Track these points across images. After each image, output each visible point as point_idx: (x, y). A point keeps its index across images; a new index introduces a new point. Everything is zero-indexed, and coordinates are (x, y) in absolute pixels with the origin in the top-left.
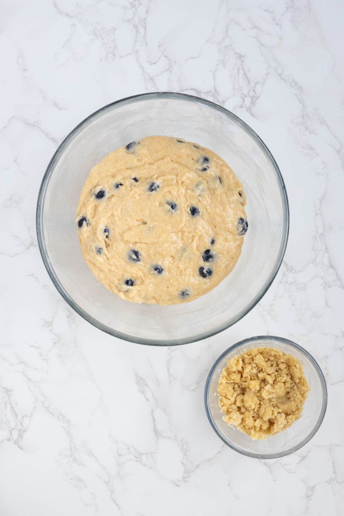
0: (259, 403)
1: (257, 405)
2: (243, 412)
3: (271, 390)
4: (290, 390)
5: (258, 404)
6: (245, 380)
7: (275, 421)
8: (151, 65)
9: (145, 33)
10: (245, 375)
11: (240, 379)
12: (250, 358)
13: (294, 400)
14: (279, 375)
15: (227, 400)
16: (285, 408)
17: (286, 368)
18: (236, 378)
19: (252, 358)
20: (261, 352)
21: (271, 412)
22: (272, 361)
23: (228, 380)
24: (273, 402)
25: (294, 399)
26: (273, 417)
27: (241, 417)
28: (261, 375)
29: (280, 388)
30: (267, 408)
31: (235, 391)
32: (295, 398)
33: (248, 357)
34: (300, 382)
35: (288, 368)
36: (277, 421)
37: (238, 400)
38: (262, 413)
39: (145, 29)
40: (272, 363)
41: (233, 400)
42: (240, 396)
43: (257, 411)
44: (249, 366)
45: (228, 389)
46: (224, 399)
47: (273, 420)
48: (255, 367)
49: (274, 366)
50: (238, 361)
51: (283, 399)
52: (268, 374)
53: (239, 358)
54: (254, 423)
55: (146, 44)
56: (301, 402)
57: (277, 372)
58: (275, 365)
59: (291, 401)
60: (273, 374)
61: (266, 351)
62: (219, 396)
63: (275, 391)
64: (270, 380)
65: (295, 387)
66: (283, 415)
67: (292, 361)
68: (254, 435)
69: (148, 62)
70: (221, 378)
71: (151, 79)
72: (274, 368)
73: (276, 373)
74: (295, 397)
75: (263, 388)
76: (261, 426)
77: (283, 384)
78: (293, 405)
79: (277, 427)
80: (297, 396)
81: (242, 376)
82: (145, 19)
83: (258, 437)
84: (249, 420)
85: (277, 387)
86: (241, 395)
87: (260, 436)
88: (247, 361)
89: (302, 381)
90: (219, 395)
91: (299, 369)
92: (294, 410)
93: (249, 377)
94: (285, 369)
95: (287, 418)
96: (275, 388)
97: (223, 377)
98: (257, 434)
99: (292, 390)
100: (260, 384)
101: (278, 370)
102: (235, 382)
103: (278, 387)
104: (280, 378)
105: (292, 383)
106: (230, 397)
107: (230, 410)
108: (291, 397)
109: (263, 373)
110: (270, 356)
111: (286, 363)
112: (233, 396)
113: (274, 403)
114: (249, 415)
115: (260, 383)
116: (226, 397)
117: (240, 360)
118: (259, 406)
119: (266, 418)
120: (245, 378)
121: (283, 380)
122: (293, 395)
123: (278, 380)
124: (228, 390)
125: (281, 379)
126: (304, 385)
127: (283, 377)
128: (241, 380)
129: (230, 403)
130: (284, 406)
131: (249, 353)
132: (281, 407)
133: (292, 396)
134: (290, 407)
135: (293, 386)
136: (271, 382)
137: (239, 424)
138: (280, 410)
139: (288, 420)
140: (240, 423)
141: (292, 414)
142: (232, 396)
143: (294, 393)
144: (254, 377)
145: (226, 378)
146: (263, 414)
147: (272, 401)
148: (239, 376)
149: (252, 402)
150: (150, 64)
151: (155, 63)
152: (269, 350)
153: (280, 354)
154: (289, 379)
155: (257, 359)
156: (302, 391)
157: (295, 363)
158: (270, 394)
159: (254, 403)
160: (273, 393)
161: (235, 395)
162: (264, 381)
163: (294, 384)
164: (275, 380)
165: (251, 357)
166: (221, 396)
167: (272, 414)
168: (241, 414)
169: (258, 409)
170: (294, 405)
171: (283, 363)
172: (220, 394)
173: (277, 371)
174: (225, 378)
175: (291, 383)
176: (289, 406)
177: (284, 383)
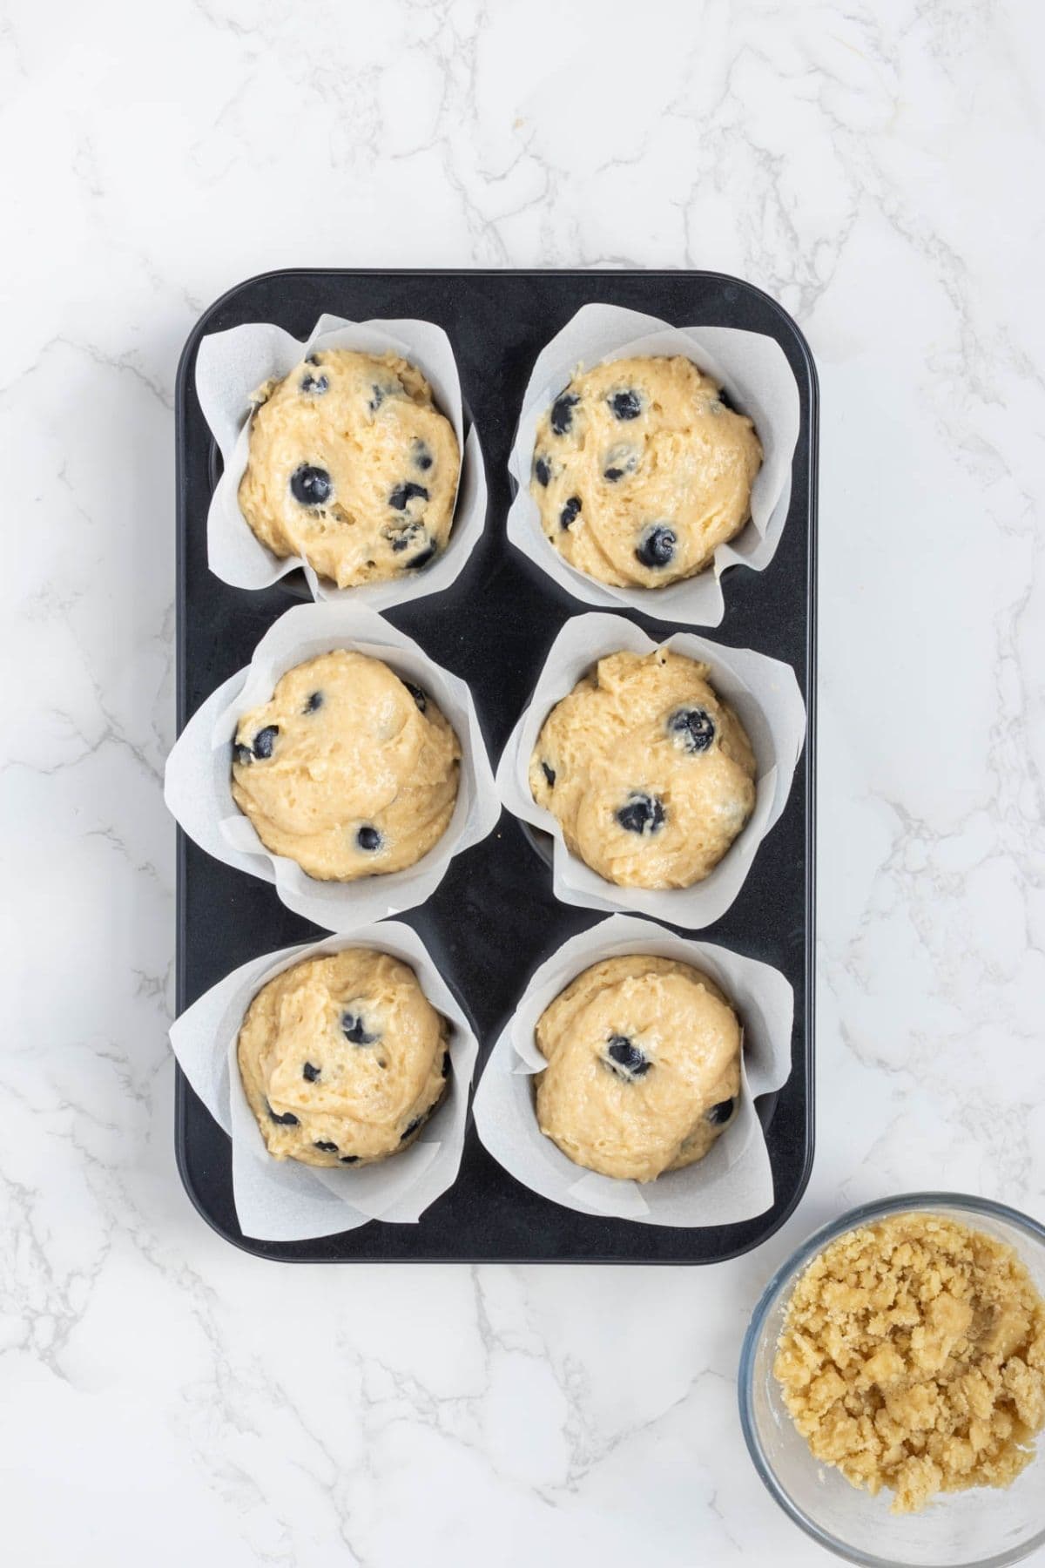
0: (937, 1390)
1: (938, 1398)
2: (923, 1444)
3: (934, 1338)
4: (975, 1289)
5: (939, 1394)
6: (855, 1371)
7: (1011, 1395)
8: (488, 181)
9: (473, 84)
10: (842, 1364)
11: (844, 1380)
12: (814, 1314)
13: (1006, 1307)
14: (916, 1285)
15: (861, 1459)
16: (1004, 1345)
17: (915, 1252)
18: (831, 1388)
19: (819, 1307)
20: (824, 1273)
21: (984, 1384)
22: (869, 1268)
23: (818, 1411)
24: (964, 1352)
25: (1002, 1305)
26: (998, 1390)
27: (930, 1464)
28: (877, 1327)
29: (947, 1311)
30: (964, 1383)
31: (859, 1416)
32: (1002, 1300)
33: (809, 1315)
34: (976, 1254)
35: (918, 1247)
36: (1016, 1393)
37: (885, 1432)
38: (967, 1408)
39: (474, 70)
40: (875, 1273)
41: (872, 1444)
42: (881, 1417)
43: (950, 1409)
44: (829, 1333)
45: (838, 1430)
46: (852, 1462)
47: (1001, 1396)
48: (846, 1320)
49: (884, 1277)
50: (794, 1345)
51: (979, 1324)
52: (890, 1308)
53: (790, 1337)
54: (972, 1449)
55: (476, 116)
56: (1023, 1292)
57: (904, 1281)
58: (883, 1269)
59: (1001, 1314)
60: (899, 1296)
61: (834, 1263)
62: (835, 1467)
63: (941, 1332)
64: (907, 1317)
65: (980, 1273)
66: (1015, 1363)
67: (910, 1230)
68: (999, 1473)
69: (480, 172)
70: (797, 1422)
71: (489, 225)
72: (888, 1278)
73: (906, 1286)
74: (999, 1297)
75: (910, 1349)
76: (993, 1434)
77: (945, 1297)
78: (1013, 1319)
79: (1028, 1407)
80: (1001, 1293)
81: (839, 1371)
82: (474, 38)
83: (1011, 1470)
84: (954, 1453)
85: (936, 1317)
86: (879, 1411)
87: (1014, 1462)
88: (814, 1327)
89: (979, 1246)
90: (833, 1463)
91: (944, 1229)
92: (1028, 1327)
93: (856, 1356)
94: (914, 1257)
95: (1030, 1362)
96: (936, 1325)
97: (801, 1417)
98: (1002, 1464)
99: (978, 1287)
100: (894, 1346)
101: (900, 1274)
102: (835, 1397)
103: (940, 1317)
104: (924, 1288)
105: (963, 1270)
106: (861, 1447)
107: (890, 1471)
108: (992, 1303)
109: (876, 1314)
110: (853, 1264)
111: (902, 1244)
112: (864, 1433)
113: (968, 1353)
114: (941, 1441)
115: (894, 1342)
116: (853, 1455)
117: (798, 1337)
118: (943, 1397)
119: (986, 1409)
120: (850, 1365)
121: (936, 1286)
122: (992, 1295)
123: (923, 1299)
124: (842, 1434)
125: (929, 1290)
126: (989, 1250)
127: (929, 1280)
128: (845, 1377)
129: (873, 1459)
130: (997, 1343)
131: (801, 1305)
132: (993, 1348)
133: (993, 1301)
134: (1012, 1331)
135: (973, 1274)
136: (916, 1319)
137: (941, 1481)
138: (999, 1360)
139: (1036, 1366)
140: (941, 1478)
141: (1032, 1339)
142: (862, 1436)
143: (989, 1291)
144: (866, 1343)
145: (810, 1410)
146: (972, 1407)
147: (961, 1355)
148: (832, 1375)
149: (916, 1407)
150: (486, 179)
151: (504, 177)
152: (836, 1255)
153: (870, 1241)
154: (945, 1272)
155: (831, 1302)
156: (1001, 1268)
157: (923, 1228)
158: (939, 1347)
159: (925, 1405)
160: (943, 1338)
161: (867, 1425)
162: (896, 1331)
163: (971, 1268)
164: (919, 1304)
165: (813, 1309)
166: (838, 1461)
167: (990, 1385)
168: (923, 1456)
169: (949, 1405)
170: (1016, 1317)
171: (895, 1249)
172: (832, 1460)
173: (902, 1278)
174: (807, 1414)
175: (960, 1272)
176: (1008, 1332)
177: (945, 1288)
